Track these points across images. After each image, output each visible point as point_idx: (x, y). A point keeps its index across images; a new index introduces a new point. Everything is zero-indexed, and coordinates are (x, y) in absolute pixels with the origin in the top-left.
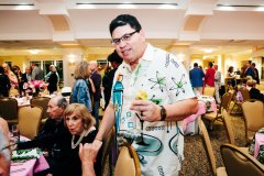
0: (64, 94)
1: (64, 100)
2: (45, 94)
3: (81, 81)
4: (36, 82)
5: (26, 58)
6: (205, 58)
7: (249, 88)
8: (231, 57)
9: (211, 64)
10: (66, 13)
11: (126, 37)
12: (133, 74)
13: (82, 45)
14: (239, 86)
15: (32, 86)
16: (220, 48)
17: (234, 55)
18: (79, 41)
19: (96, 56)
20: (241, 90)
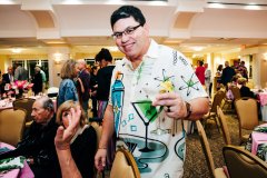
0: (50, 95)
1: (50, 101)
2: (29, 95)
3: (68, 81)
4: (20, 83)
5: (9, 57)
6: (194, 56)
7: (240, 86)
8: (220, 56)
9: (201, 63)
10: (51, 9)
11: (129, 31)
12: (136, 73)
13: (68, 43)
14: (229, 84)
15: (14, 87)
16: (209, 46)
17: (223, 53)
18: (65, 39)
19: (83, 54)
20: (232, 88)
